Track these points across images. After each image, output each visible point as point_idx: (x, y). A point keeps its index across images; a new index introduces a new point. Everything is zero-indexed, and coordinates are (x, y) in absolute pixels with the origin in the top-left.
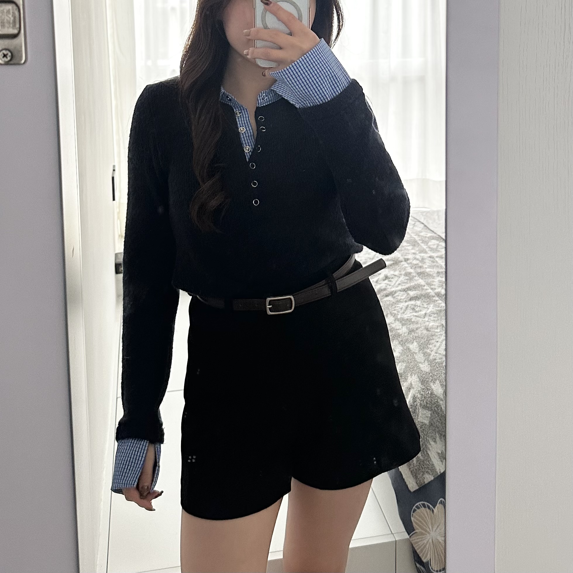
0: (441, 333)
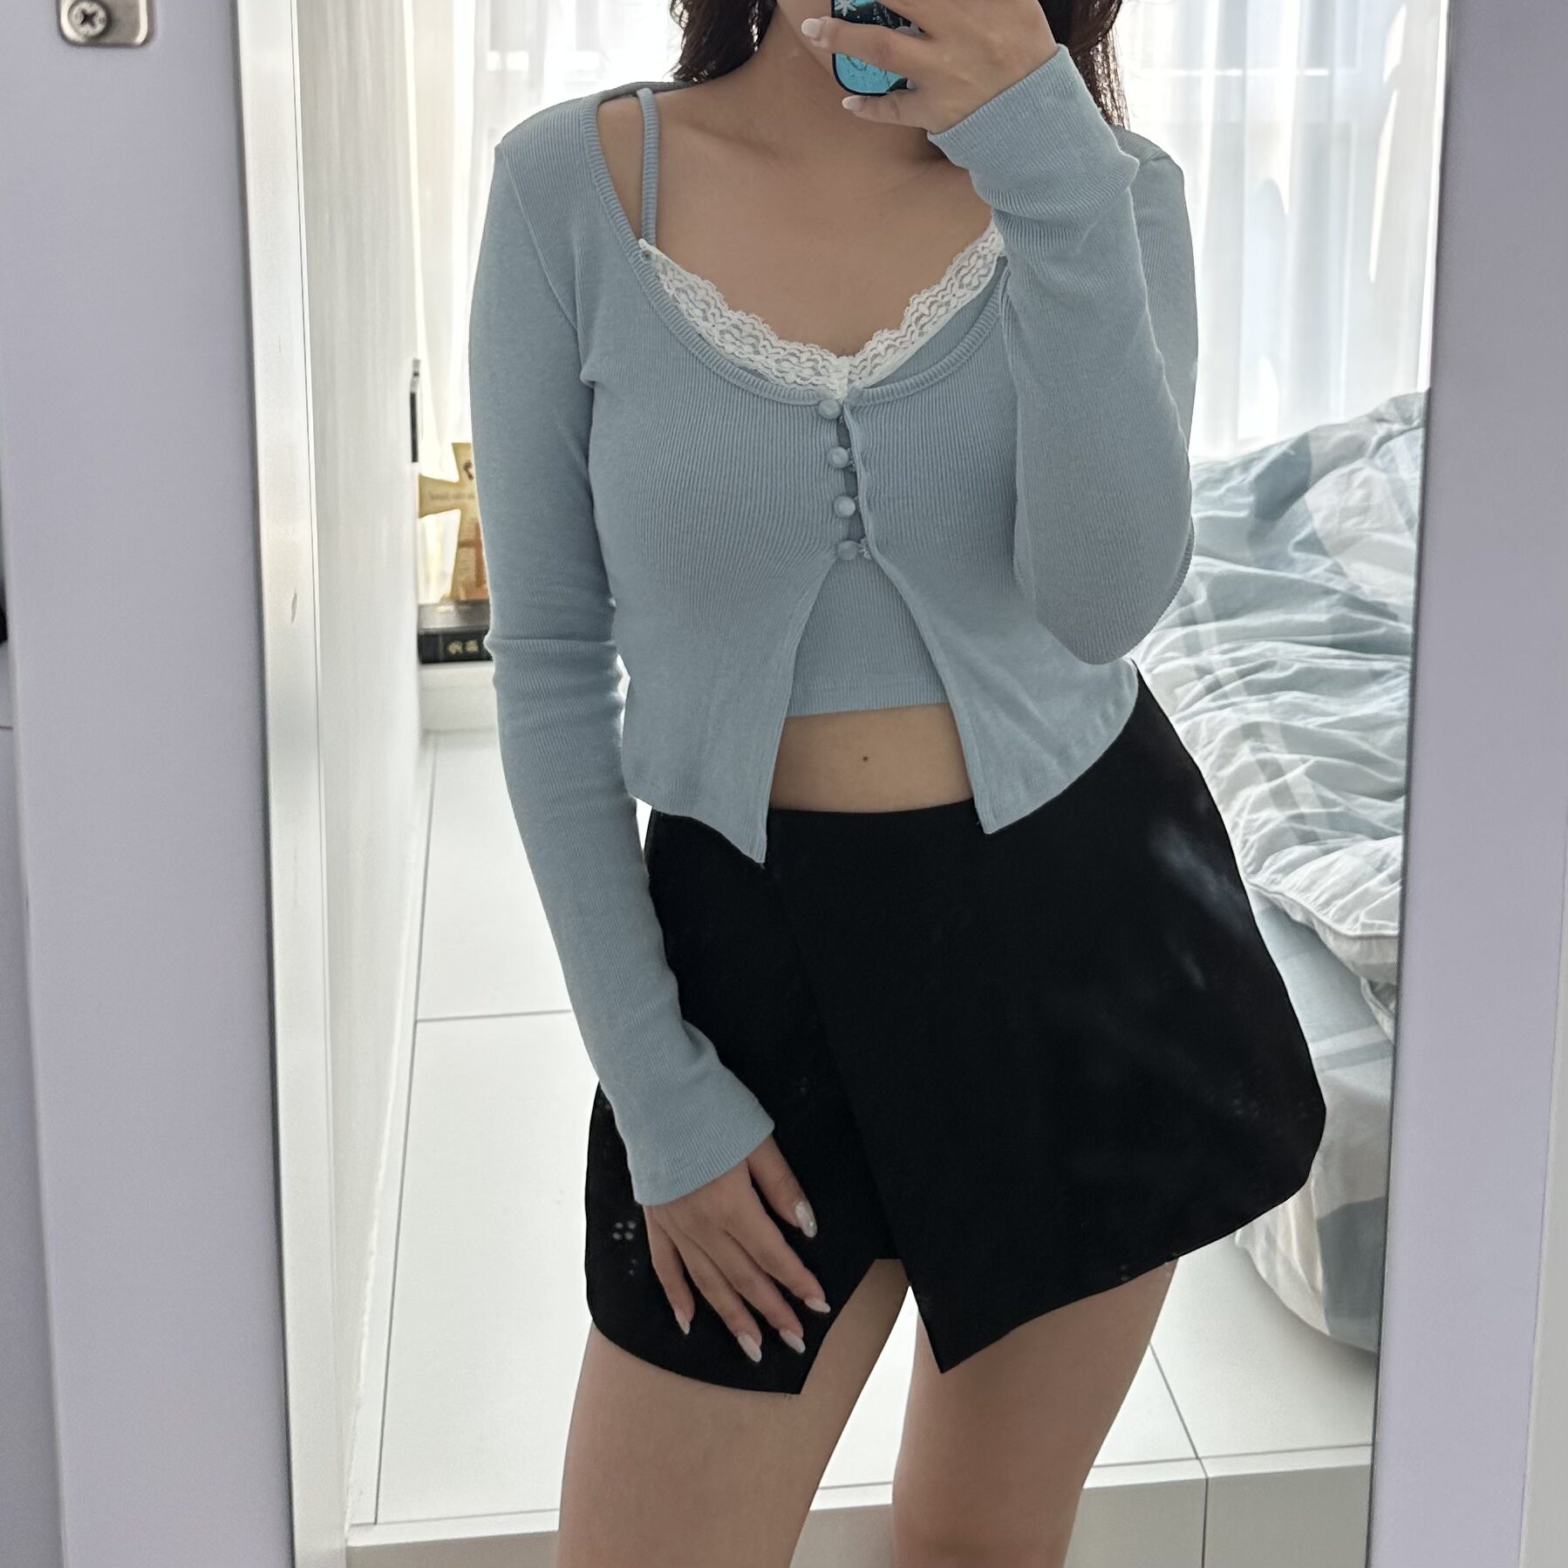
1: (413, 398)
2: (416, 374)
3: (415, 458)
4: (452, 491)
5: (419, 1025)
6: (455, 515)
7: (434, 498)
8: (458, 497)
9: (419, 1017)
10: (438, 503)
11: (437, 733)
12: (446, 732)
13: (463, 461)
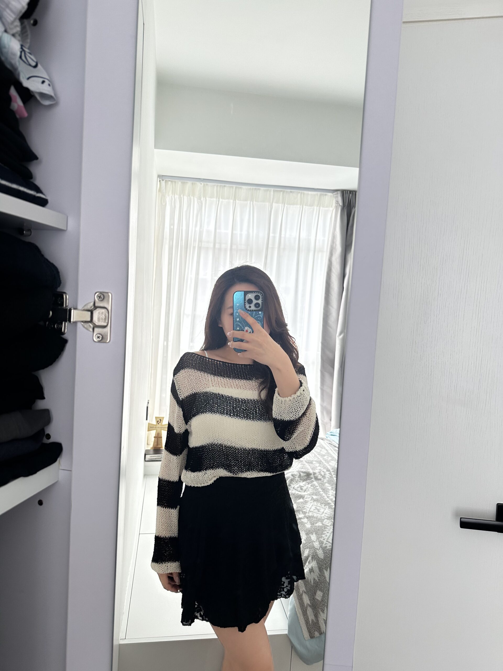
0: (331, 527)
1: (147, 407)
2: (148, 403)
3: (147, 419)
4: (155, 426)
5: (140, 535)
6: (155, 431)
7: (151, 427)
8: (156, 427)
9: (140, 533)
10: (151, 429)
11: (147, 475)
12: (149, 475)
13: (157, 420)
